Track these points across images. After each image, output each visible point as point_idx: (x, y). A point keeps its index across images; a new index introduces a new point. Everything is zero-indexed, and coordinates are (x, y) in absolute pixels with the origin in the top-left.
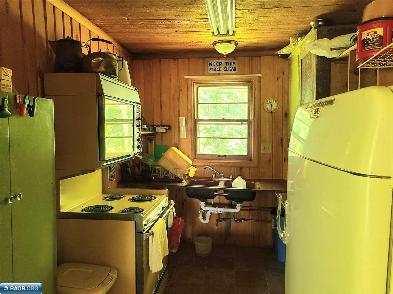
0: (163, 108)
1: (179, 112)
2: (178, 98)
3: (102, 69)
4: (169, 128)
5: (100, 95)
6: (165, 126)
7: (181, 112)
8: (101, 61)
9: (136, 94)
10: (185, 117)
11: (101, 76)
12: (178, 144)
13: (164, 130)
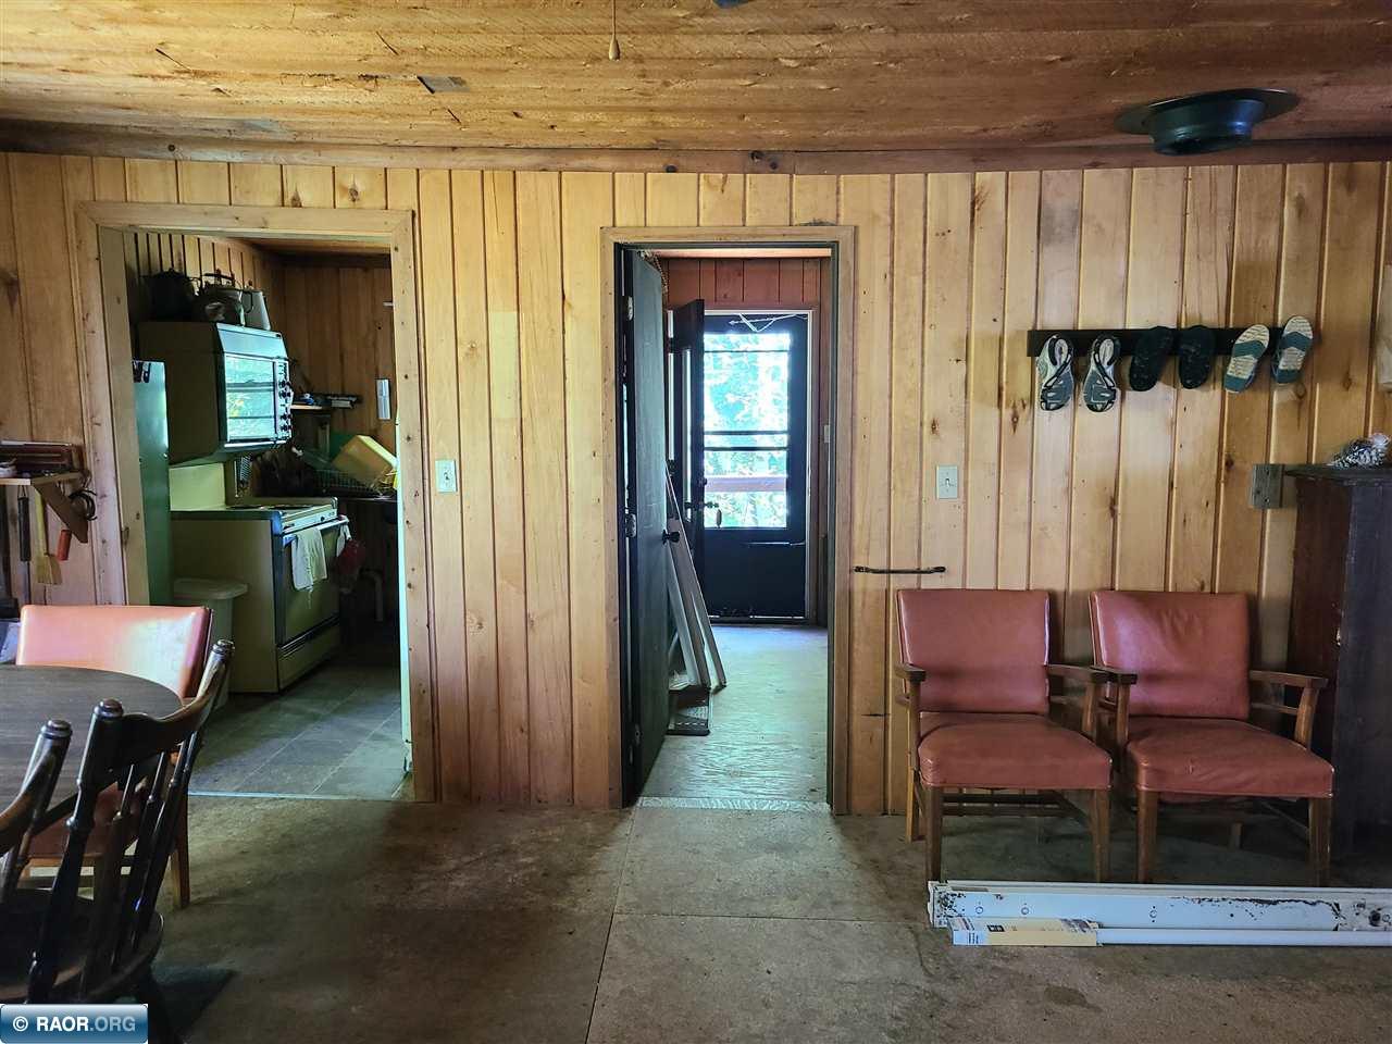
0: (346, 361)
1: (377, 370)
2: (375, 344)
3: (221, 317)
4: (359, 400)
5: (218, 351)
6: (348, 396)
7: (381, 367)
8: (219, 307)
9: (280, 343)
10: (387, 381)
11: (219, 326)
12: (376, 431)
13: (347, 404)
